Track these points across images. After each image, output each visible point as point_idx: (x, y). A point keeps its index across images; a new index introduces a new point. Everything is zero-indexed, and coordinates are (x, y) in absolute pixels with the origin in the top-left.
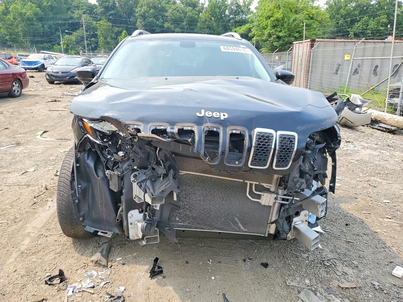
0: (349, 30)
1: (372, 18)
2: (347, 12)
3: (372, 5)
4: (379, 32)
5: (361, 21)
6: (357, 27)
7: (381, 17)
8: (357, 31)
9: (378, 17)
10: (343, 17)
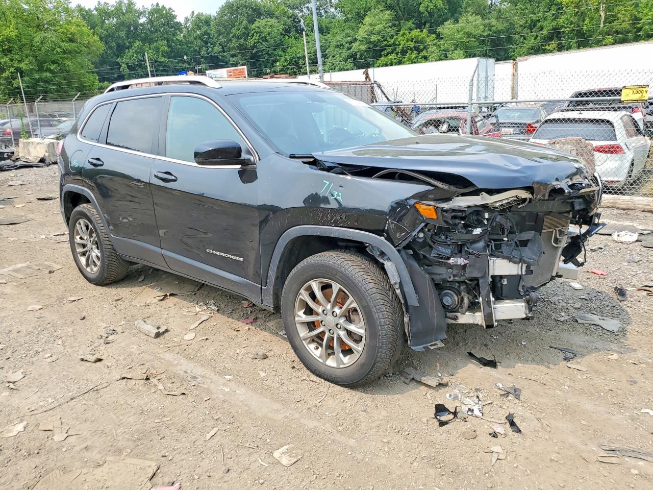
0: (119, 60)
1: (147, 44)
2: (107, 32)
3: (142, 25)
4: (162, 65)
5: (133, 48)
6: (129, 57)
7: (159, 42)
8: (131, 63)
9: (155, 44)
10: (104, 39)
